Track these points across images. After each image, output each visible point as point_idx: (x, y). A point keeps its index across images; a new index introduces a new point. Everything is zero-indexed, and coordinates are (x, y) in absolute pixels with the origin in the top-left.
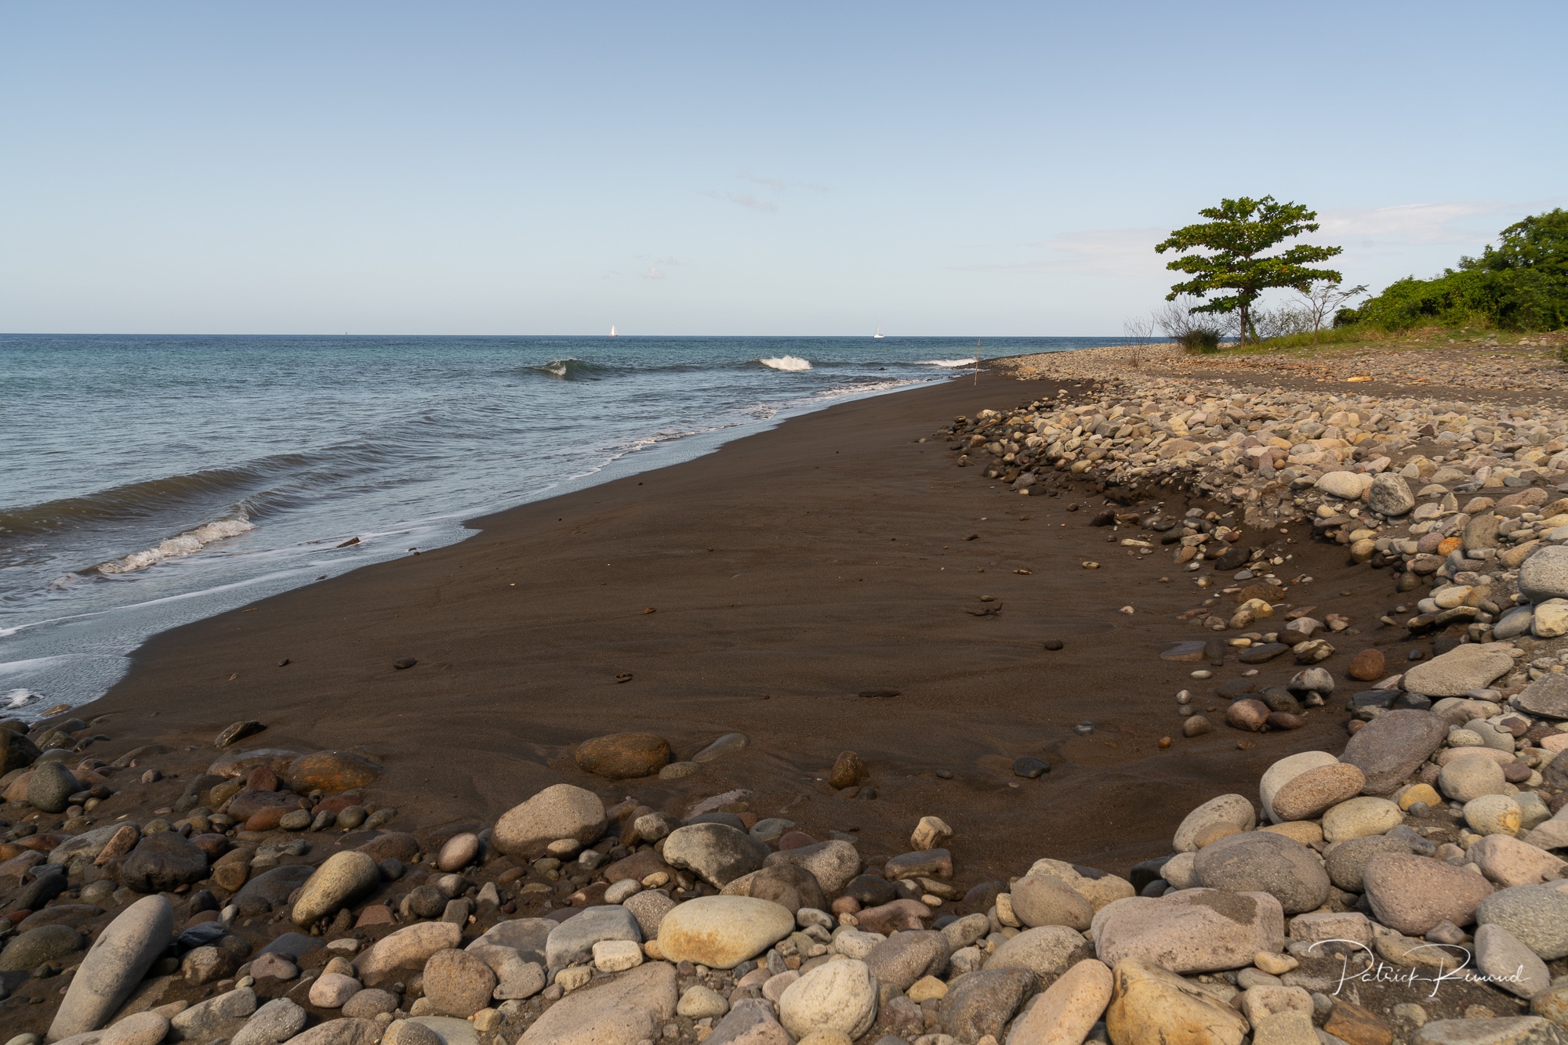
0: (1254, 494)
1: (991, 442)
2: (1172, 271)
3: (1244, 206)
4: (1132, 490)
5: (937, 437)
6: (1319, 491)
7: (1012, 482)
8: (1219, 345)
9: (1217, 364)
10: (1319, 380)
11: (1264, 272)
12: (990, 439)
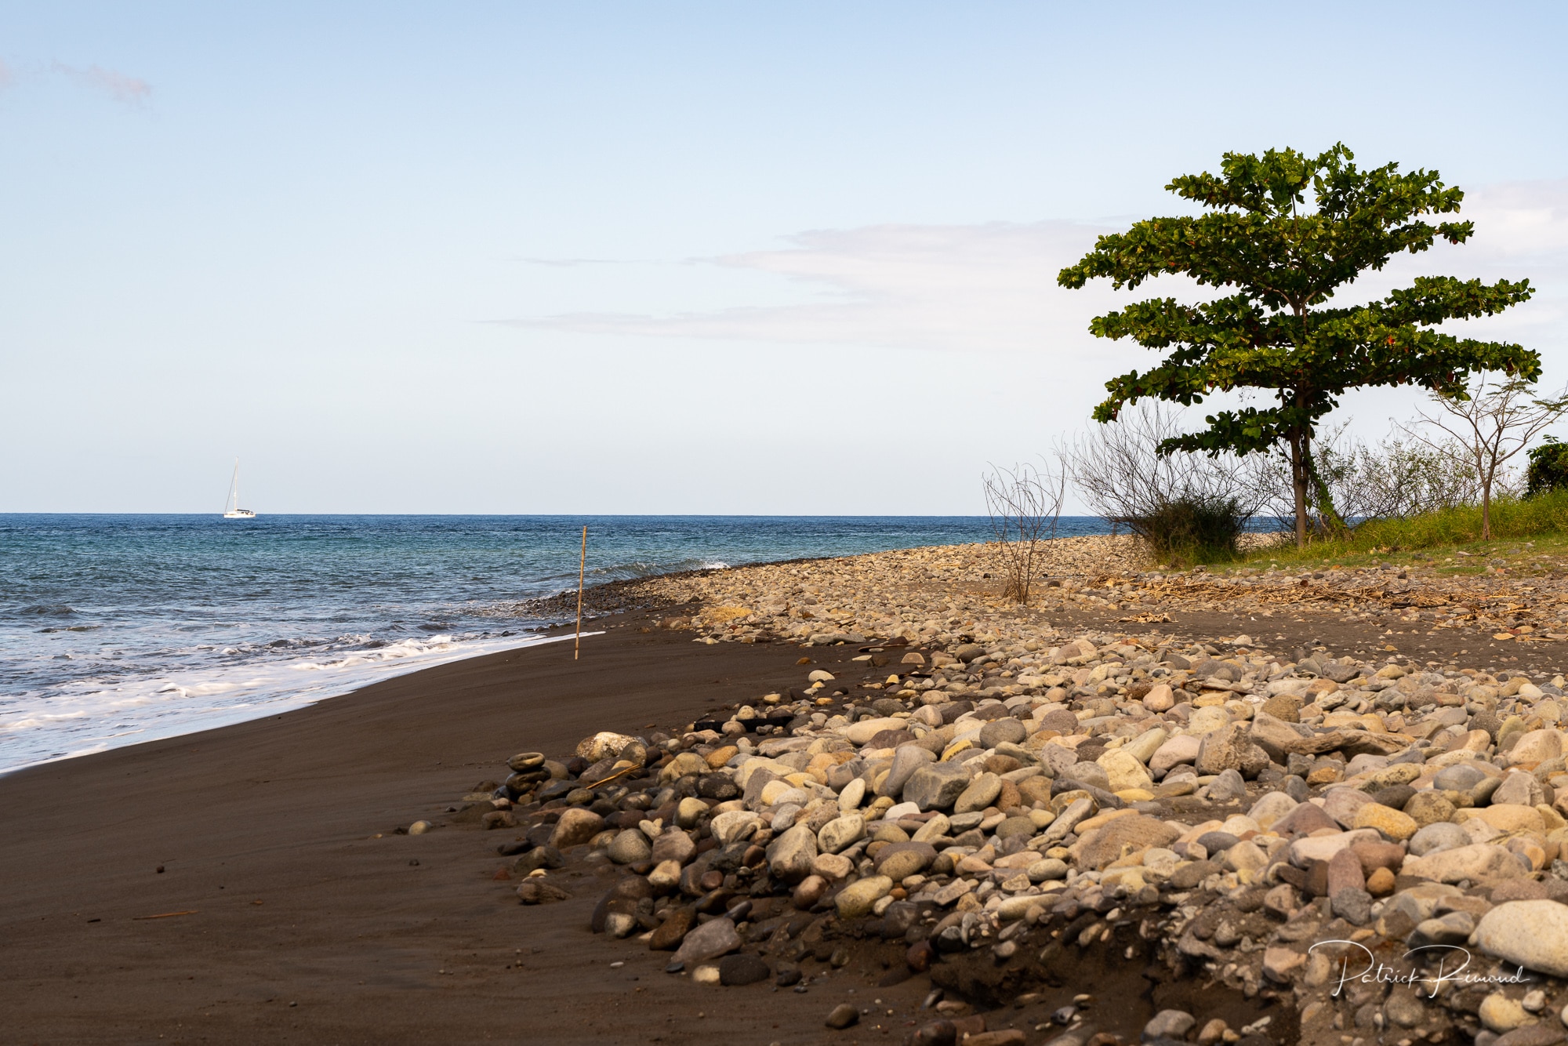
0: (1320, 968)
1: (615, 827)
2: (1106, 341)
3: (1279, 170)
4: (1002, 961)
5: (462, 816)
6: (1485, 959)
7: (675, 946)
8: (1242, 541)
9: (1237, 591)
10: (1499, 636)
11: (1341, 345)
12: (612, 819)
